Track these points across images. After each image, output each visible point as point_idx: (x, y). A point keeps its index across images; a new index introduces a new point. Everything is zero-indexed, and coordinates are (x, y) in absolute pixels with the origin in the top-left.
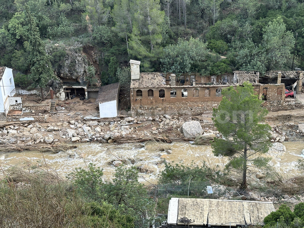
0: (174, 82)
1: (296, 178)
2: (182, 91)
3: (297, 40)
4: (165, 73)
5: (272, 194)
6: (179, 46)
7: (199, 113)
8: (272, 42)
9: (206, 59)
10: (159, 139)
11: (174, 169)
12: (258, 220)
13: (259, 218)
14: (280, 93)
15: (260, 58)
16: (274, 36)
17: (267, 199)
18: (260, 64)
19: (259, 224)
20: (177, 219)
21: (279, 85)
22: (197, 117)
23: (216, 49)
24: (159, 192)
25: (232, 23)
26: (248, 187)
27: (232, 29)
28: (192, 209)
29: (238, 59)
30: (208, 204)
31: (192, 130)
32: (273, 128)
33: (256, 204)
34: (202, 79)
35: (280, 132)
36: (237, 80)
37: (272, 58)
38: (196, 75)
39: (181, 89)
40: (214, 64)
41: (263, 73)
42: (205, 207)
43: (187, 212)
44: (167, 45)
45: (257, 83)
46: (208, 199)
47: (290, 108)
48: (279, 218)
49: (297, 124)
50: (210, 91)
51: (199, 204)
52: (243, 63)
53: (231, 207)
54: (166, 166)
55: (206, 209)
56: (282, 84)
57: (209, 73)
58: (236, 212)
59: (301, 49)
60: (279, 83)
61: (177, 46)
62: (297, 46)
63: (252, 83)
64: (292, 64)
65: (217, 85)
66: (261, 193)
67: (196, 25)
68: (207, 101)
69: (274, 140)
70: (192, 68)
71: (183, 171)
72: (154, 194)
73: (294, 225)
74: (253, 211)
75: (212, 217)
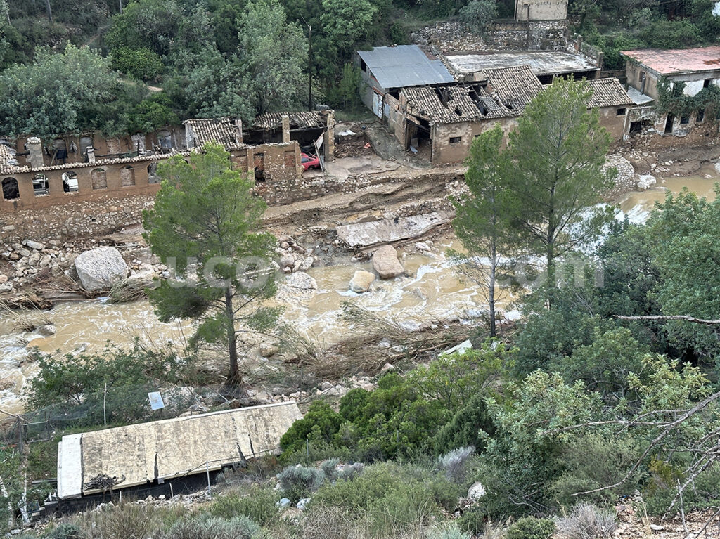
0: (40, 158)
1: (342, 344)
2: (63, 178)
3: (311, 41)
4: (12, 137)
5: (298, 386)
6: (39, 66)
7: (114, 227)
8: (260, 48)
9: (114, 96)
10: (18, 302)
11: (64, 368)
12: (269, 445)
13: (269, 441)
14: (291, 163)
15: (240, 87)
16: (262, 34)
17: (286, 398)
18: (241, 101)
19: (270, 452)
20: (82, 482)
21: (286, 146)
22: (110, 236)
23: (136, 70)
24: (29, 430)
25: (166, 7)
26: (245, 379)
27: (167, 21)
28: (117, 453)
29: (190, 91)
30: (153, 433)
31: (102, 268)
32: (286, 241)
33: (261, 411)
34: (111, 145)
35: (301, 248)
36: (195, 141)
37: (266, 85)
38: (93, 136)
39: (59, 172)
40: (134, 106)
41: (250, 119)
42: (147, 440)
43: (105, 462)
44: (9, 65)
45: (239, 145)
46: (153, 423)
47: (316, 194)
48: (311, 431)
49: (334, 227)
50: (133, 171)
51: (132, 439)
52: (203, 100)
53: (208, 429)
54: (43, 365)
55: (150, 445)
56: (293, 142)
57: (126, 128)
58: (219, 437)
59: (323, 62)
60: (286, 141)
61: (35, 68)
62: (314, 55)
63: (228, 145)
64: (308, 96)
65: (147, 155)
66: (274, 387)
67: (77, 13)
68: (131, 197)
69: (291, 268)
70: (83, 121)
71: (87, 368)
72: (17, 437)
73: (341, 439)
74: (256, 428)
75: (164, 461)
